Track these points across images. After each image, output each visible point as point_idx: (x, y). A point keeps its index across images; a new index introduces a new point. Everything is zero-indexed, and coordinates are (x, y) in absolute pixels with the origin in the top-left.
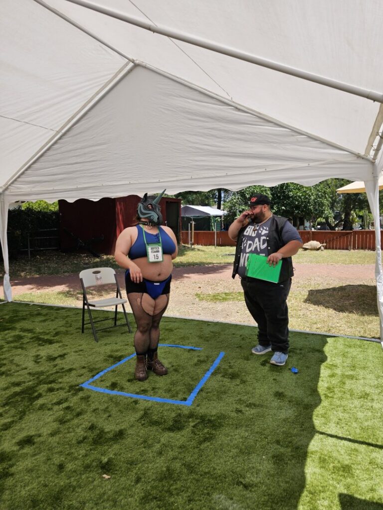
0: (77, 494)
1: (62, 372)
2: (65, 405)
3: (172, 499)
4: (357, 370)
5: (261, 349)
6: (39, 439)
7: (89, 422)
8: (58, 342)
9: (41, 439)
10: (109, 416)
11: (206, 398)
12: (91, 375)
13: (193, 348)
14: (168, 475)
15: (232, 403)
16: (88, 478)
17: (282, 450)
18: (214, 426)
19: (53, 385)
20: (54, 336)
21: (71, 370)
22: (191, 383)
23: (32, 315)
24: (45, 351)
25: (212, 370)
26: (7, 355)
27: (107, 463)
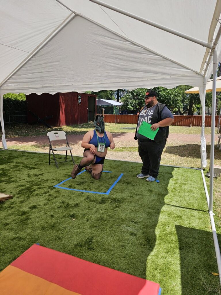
1: (43, 181)
2: (48, 194)
3: (103, 227)
4: (188, 181)
6: (39, 206)
7: (61, 200)
8: (37, 168)
9: (40, 206)
10: (71, 198)
11: (115, 192)
12: (58, 182)
13: (107, 171)
14: (101, 219)
15: (128, 194)
16: (65, 220)
17: (151, 211)
18: (120, 202)
19: (40, 186)
20: (35, 166)
21: (47, 180)
22: (108, 186)
23: (20, 156)
24: (32, 172)
25: (118, 181)
26: (13, 174)
27: (73, 215)
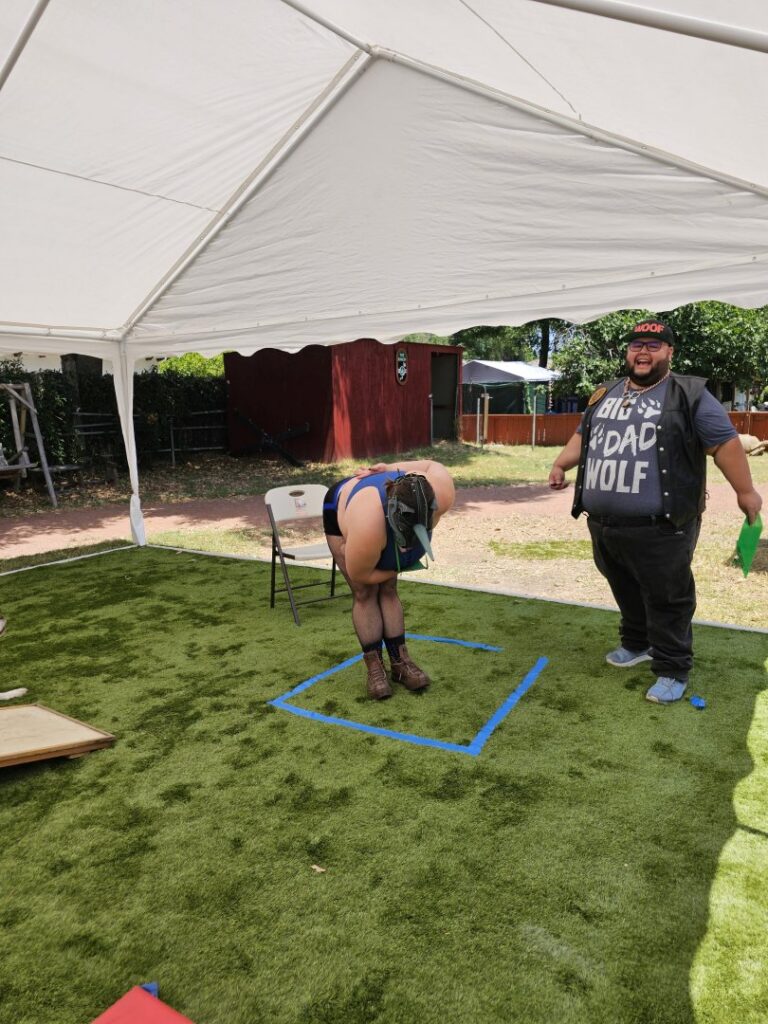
0: (265, 894)
1: (237, 677)
2: (242, 736)
3: (440, 924)
5: (625, 657)
6: (198, 792)
7: (286, 769)
8: (226, 622)
9: (202, 792)
10: (322, 762)
11: (508, 744)
12: (287, 685)
13: (483, 647)
14: (433, 878)
15: (562, 758)
16: (284, 868)
17: (665, 855)
18: (524, 796)
19: (220, 698)
20: (219, 612)
21: (251, 674)
22: (479, 713)
23: (181, 571)
24: (207, 637)
25: (522, 691)
26: (140, 641)
27: (319, 845)
